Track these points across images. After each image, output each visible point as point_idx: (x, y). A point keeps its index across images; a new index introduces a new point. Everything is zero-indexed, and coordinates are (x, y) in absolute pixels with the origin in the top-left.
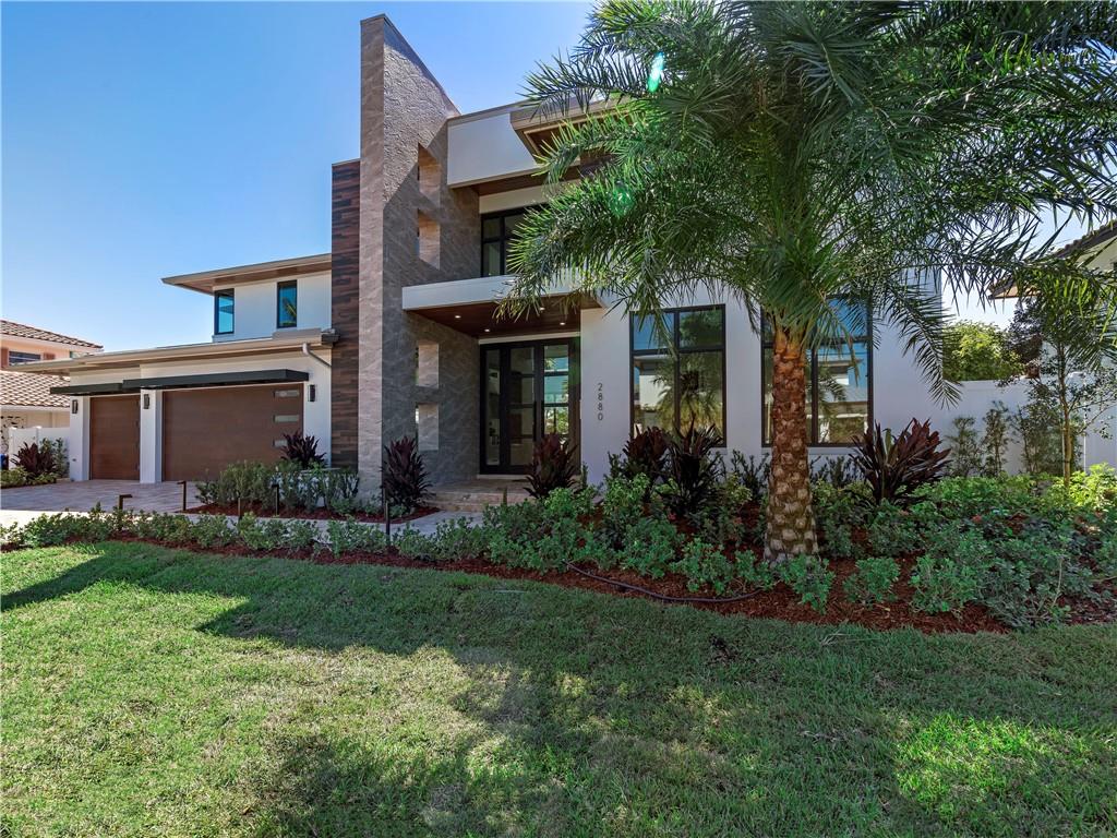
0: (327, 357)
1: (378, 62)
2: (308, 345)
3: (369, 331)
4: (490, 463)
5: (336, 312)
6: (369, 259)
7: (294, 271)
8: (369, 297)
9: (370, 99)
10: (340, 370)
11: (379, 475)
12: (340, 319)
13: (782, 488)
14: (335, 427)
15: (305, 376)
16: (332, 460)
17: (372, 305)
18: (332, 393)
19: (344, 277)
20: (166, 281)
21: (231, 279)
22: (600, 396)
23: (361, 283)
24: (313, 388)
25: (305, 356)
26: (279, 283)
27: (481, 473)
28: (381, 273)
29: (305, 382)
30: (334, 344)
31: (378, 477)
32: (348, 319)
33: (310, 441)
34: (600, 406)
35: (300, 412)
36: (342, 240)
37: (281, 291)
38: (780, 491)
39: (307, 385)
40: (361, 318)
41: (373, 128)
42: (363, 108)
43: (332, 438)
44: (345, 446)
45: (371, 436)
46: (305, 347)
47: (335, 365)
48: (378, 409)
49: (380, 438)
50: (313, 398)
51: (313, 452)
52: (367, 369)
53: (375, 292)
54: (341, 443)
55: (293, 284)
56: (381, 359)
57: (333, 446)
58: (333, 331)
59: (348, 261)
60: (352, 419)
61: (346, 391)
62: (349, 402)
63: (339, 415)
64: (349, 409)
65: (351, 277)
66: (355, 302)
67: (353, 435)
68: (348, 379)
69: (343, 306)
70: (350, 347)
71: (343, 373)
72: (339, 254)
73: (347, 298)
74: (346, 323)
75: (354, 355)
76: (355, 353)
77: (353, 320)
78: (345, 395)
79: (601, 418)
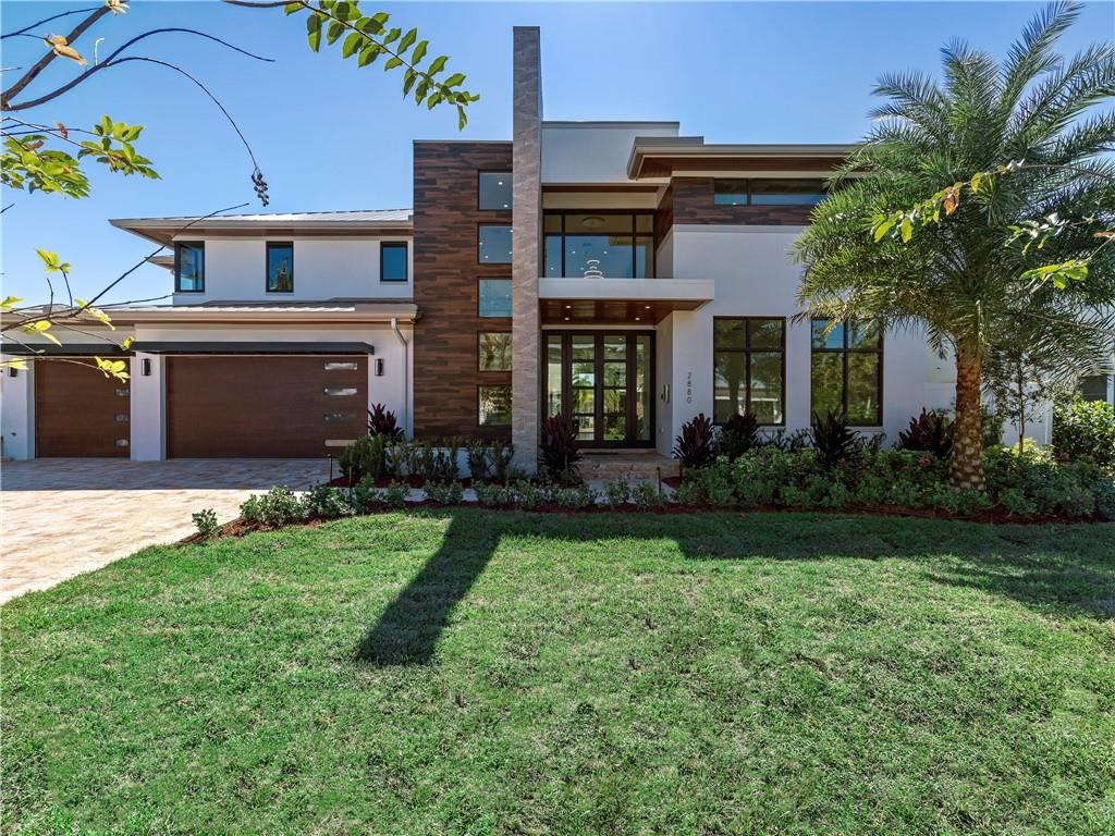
1: (532, 70)
2: (397, 320)
3: (523, 316)
8: (523, 285)
9: (523, 102)
10: (423, 347)
12: (422, 296)
13: (970, 451)
14: (417, 402)
15: (372, 350)
16: (415, 434)
17: (527, 293)
18: (415, 369)
19: (427, 255)
20: (114, 223)
21: (202, 232)
22: (689, 383)
23: (515, 272)
24: (381, 362)
26: (268, 242)
28: (535, 264)
29: (370, 356)
31: (533, 450)
32: (434, 297)
34: (689, 391)
35: (364, 384)
36: (424, 218)
38: (968, 452)
39: (372, 360)
41: (527, 130)
42: (515, 109)
43: (415, 414)
44: (430, 421)
45: (526, 413)
46: (393, 322)
47: (417, 340)
48: (533, 388)
49: (535, 414)
50: (381, 372)
53: (530, 281)
57: (415, 421)
59: (432, 240)
60: (439, 396)
61: (431, 368)
62: (434, 378)
63: (423, 391)
64: (435, 385)
65: (437, 256)
66: (441, 281)
67: (440, 410)
68: (433, 356)
69: (427, 283)
70: (436, 325)
71: (428, 350)
72: (422, 232)
73: (432, 277)
74: (431, 300)
75: (441, 333)
76: (442, 331)
77: (440, 298)
78: (430, 371)
79: (689, 400)
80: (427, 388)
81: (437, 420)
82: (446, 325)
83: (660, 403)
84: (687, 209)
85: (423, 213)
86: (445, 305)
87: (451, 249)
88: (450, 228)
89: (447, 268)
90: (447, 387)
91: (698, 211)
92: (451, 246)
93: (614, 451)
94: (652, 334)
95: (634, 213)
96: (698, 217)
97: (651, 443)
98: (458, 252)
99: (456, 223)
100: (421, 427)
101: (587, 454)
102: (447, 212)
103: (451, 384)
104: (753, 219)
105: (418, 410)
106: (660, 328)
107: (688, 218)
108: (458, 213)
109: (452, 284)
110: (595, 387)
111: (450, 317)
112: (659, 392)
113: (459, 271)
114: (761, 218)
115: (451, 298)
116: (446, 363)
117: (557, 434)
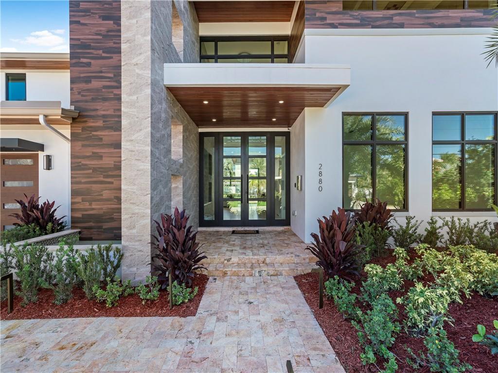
0: (67, 131)
2: (46, 116)
3: (134, 97)
4: (206, 218)
5: (75, 91)
6: (134, 21)
7: (22, 64)
8: (134, 61)
10: (80, 143)
11: (148, 249)
12: (79, 97)
14: (74, 193)
15: (41, 147)
16: (72, 222)
17: (137, 71)
18: (72, 163)
19: (83, 60)
22: (320, 173)
23: (124, 46)
24: (49, 159)
25: (43, 128)
26: (7, 74)
27: (200, 226)
28: (149, 38)
29: (40, 153)
30: (74, 119)
31: (146, 251)
33: (49, 206)
34: (320, 181)
35: (35, 178)
36: (81, 27)
37: (10, 83)
39: (42, 155)
40: (123, 84)
43: (72, 203)
44: (86, 210)
45: (136, 209)
46: (41, 119)
47: (74, 138)
48: (146, 181)
49: (149, 211)
50: (49, 166)
51: (52, 215)
52: (133, 138)
54: (81, 207)
55: (22, 78)
56: (149, 129)
57: (72, 210)
58: (73, 108)
59: (88, 47)
60: (95, 187)
61: (88, 162)
62: (91, 171)
63: (80, 183)
64: (91, 177)
65: (92, 61)
66: (95, 84)
67: (95, 201)
68: (88, 151)
69: (83, 86)
70: (91, 124)
71: (83, 146)
72: (79, 39)
73: (88, 80)
74: (86, 101)
75: (96, 131)
76: (97, 129)
77: (94, 100)
78: (86, 165)
79: (320, 189)
80: (83, 180)
81: (93, 209)
82: (100, 123)
83: (294, 191)
84: (318, 15)
85: (78, 22)
86: (98, 105)
87: (104, 55)
88: (104, 36)
89: (101, 72)
90: (102, 179)
91: (329, 16)
92: (103, 52)
93: (256, 229)
94: (287, 135)
95: (273, 39)
96: (328, 22)
97: (287, 222)
98: (111, 58)
99: (108, 31)
100: (78, 215)
101: (233, 232)
102: (100, 21)
103: (105, 177)
104: (378, 23)
105: (76, 200)
106: (294, 130)
107: (319, 22)
108: (112, 22)
109: (105, 87)
110: (241, 178)
111: (104, 116)
112: (293, 180)
113: (111, 75)
114: (386, 22)
115: (105, 99)
116: (100, 157)
117: (171, 236)
